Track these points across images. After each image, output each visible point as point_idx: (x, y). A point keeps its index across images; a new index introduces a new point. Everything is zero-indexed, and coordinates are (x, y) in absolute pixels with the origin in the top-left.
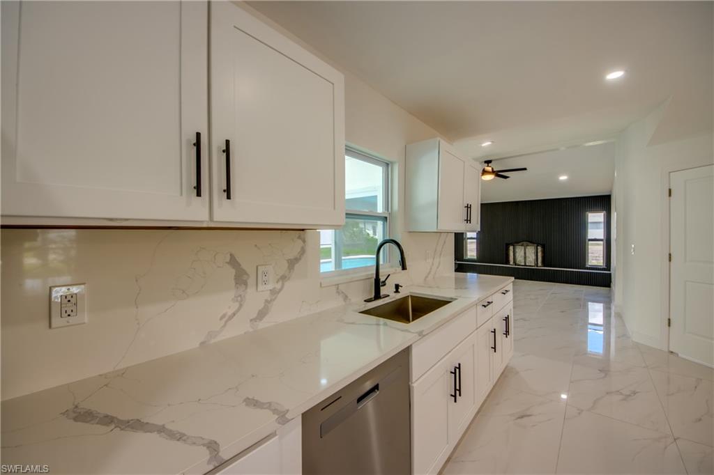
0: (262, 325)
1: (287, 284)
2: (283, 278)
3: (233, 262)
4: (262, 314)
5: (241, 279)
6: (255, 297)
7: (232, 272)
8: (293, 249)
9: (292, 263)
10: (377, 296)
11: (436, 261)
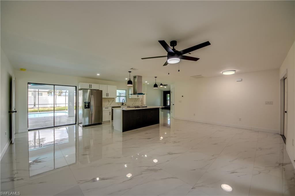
1: (113, 103)
3: (108, 100)
4: (110, 105)
6: (110, 103)
8: (113, 100)
9: (113, 101)
10: (122, 105)
11: (135, 102)
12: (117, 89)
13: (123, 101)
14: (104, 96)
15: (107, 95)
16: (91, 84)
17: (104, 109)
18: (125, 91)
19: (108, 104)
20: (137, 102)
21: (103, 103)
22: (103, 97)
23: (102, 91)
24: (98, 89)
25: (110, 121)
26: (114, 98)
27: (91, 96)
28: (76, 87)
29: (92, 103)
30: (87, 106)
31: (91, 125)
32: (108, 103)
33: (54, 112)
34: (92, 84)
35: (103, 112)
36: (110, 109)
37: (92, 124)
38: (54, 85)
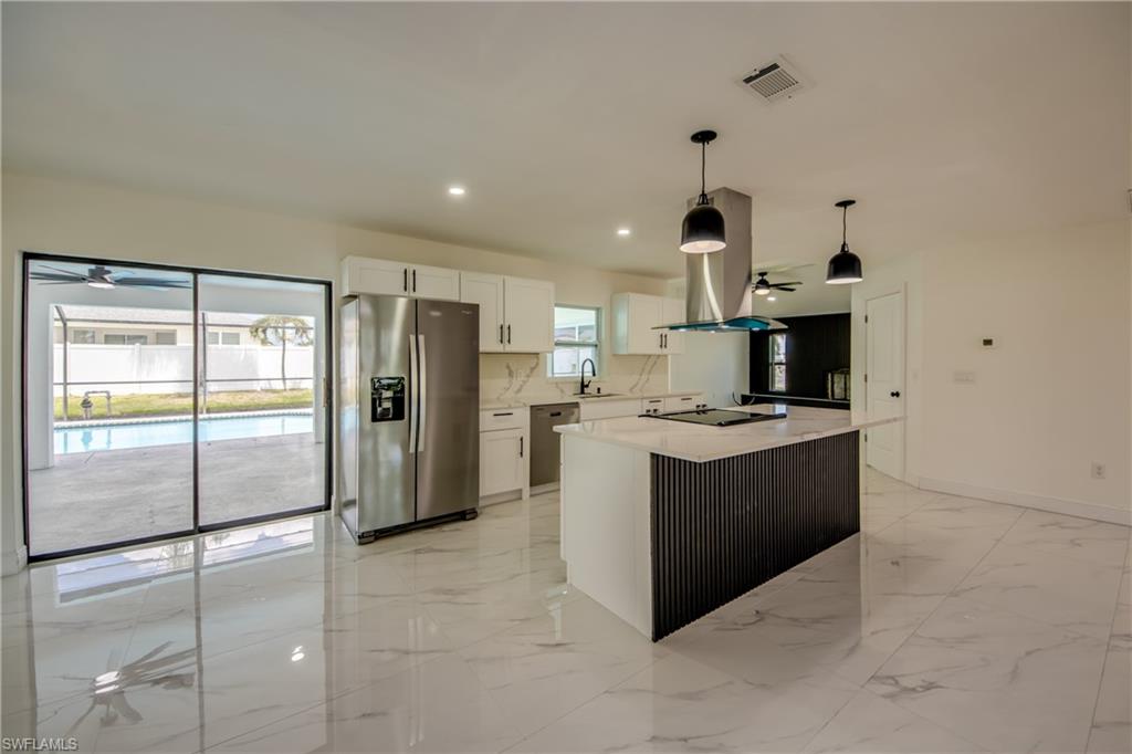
0: (519, 395)
1: (531, 379)
2: (528, 376)
3: (508, 367)
4: (519, 391)
5: (511, 375)
6: (517, 383)
7: (507, 371)
8: (533, 362)
9: (532, 369)
10: (582, 392)
11: (644, 377)
12: (557, 305)
13: (588, 374)
14: (488, 342)
15: (504, 333)
16: (411, 267)
17: (486, 419)
18: (593, 313)
20: (651, 377)
21: (483, 383)
22: (483, 348)
23: (475, 308)
24: (454, 298)
25: (521, 490)
26: (538, 354)
27: (413, 338)
28: (329, 285)
29: (421, 388)
30: (387, 405)
31: (411, 524)
32: (506, 381)
33: (195, 421)
34: (421, 270)
35: (483, 438)
36: (522, 419)
37: (416, 522)
38: (196, 272)
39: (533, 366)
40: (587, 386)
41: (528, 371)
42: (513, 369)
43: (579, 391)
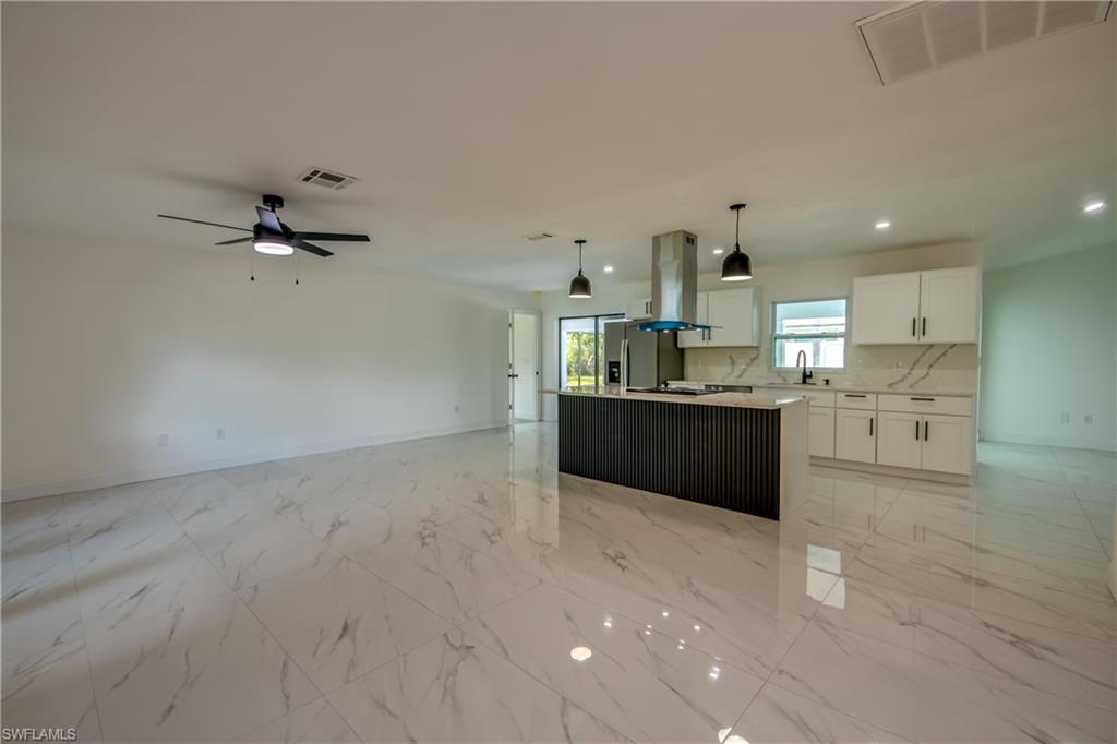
1: (751, 368)
2: (749, 365)
3: (730, 357)
4: (740, 376)
5: (733, 363)
6: (737, 371)
7: (730, 361)
8: (753, 354)
9: (753, 360)
10: (804, 382)
19: (729, 374)
27: (623, 342)
29: (624, 367)
30: (616, 375)
32: (728, 369)
39: (753, 356)
40: (810, 376)
41: (749, 361)
42: (735, 359)
43: (801, 381)
